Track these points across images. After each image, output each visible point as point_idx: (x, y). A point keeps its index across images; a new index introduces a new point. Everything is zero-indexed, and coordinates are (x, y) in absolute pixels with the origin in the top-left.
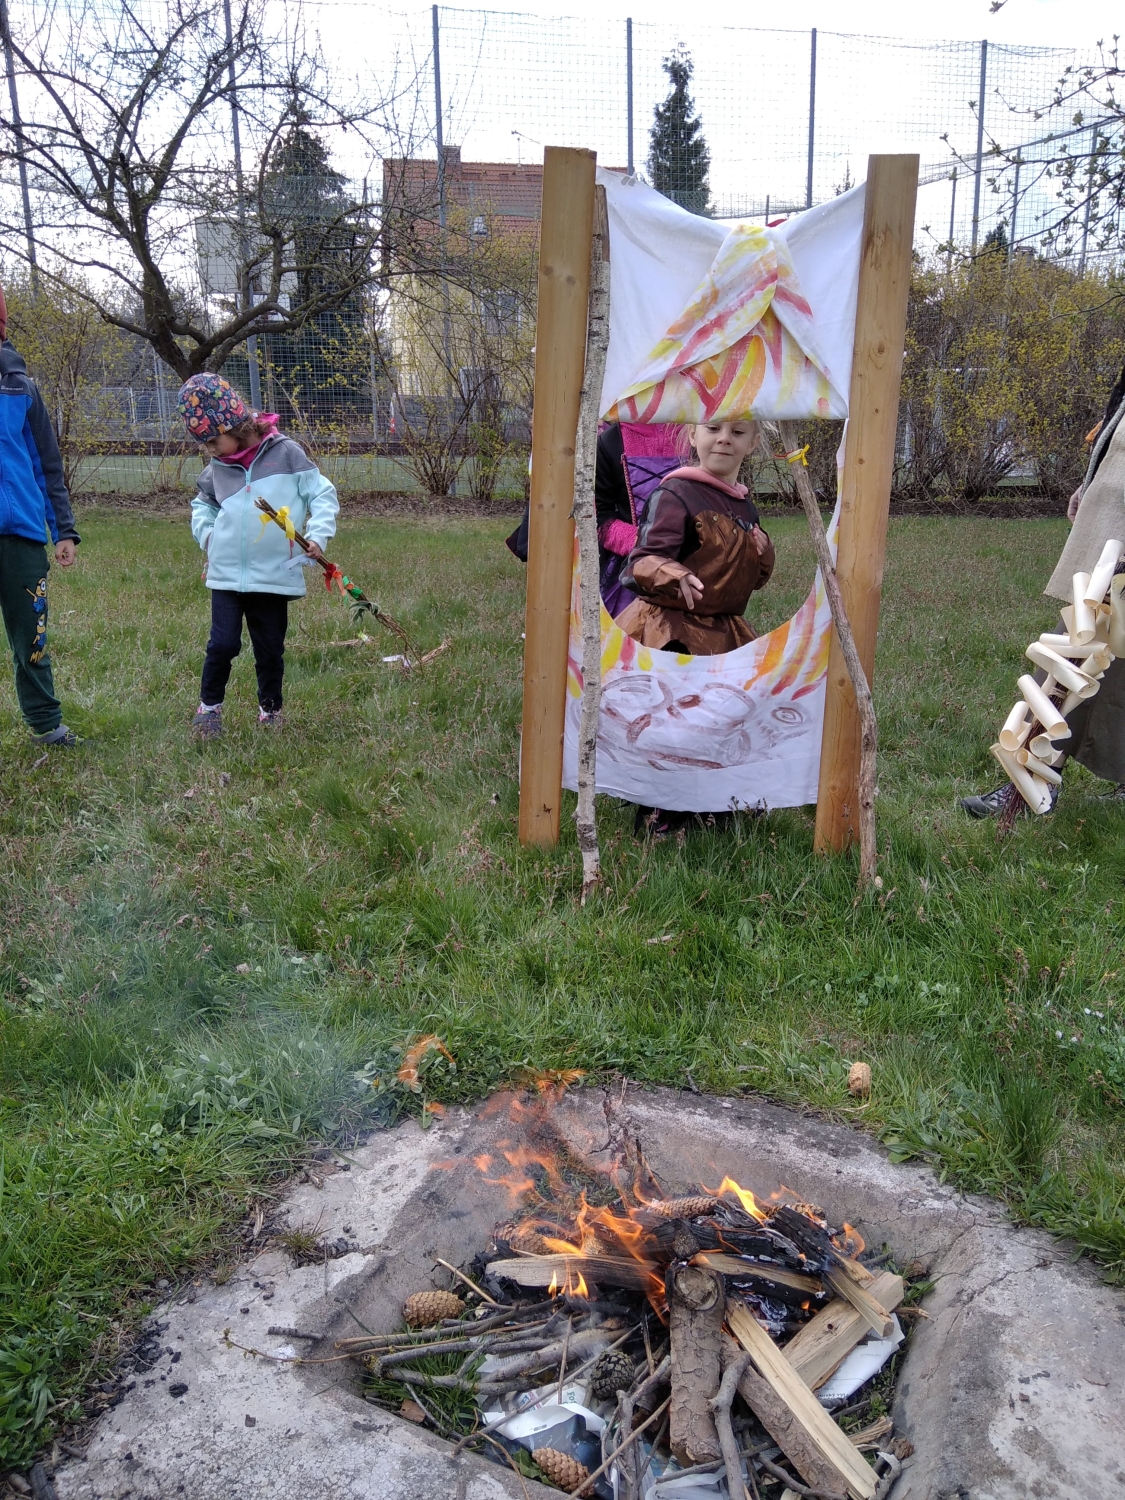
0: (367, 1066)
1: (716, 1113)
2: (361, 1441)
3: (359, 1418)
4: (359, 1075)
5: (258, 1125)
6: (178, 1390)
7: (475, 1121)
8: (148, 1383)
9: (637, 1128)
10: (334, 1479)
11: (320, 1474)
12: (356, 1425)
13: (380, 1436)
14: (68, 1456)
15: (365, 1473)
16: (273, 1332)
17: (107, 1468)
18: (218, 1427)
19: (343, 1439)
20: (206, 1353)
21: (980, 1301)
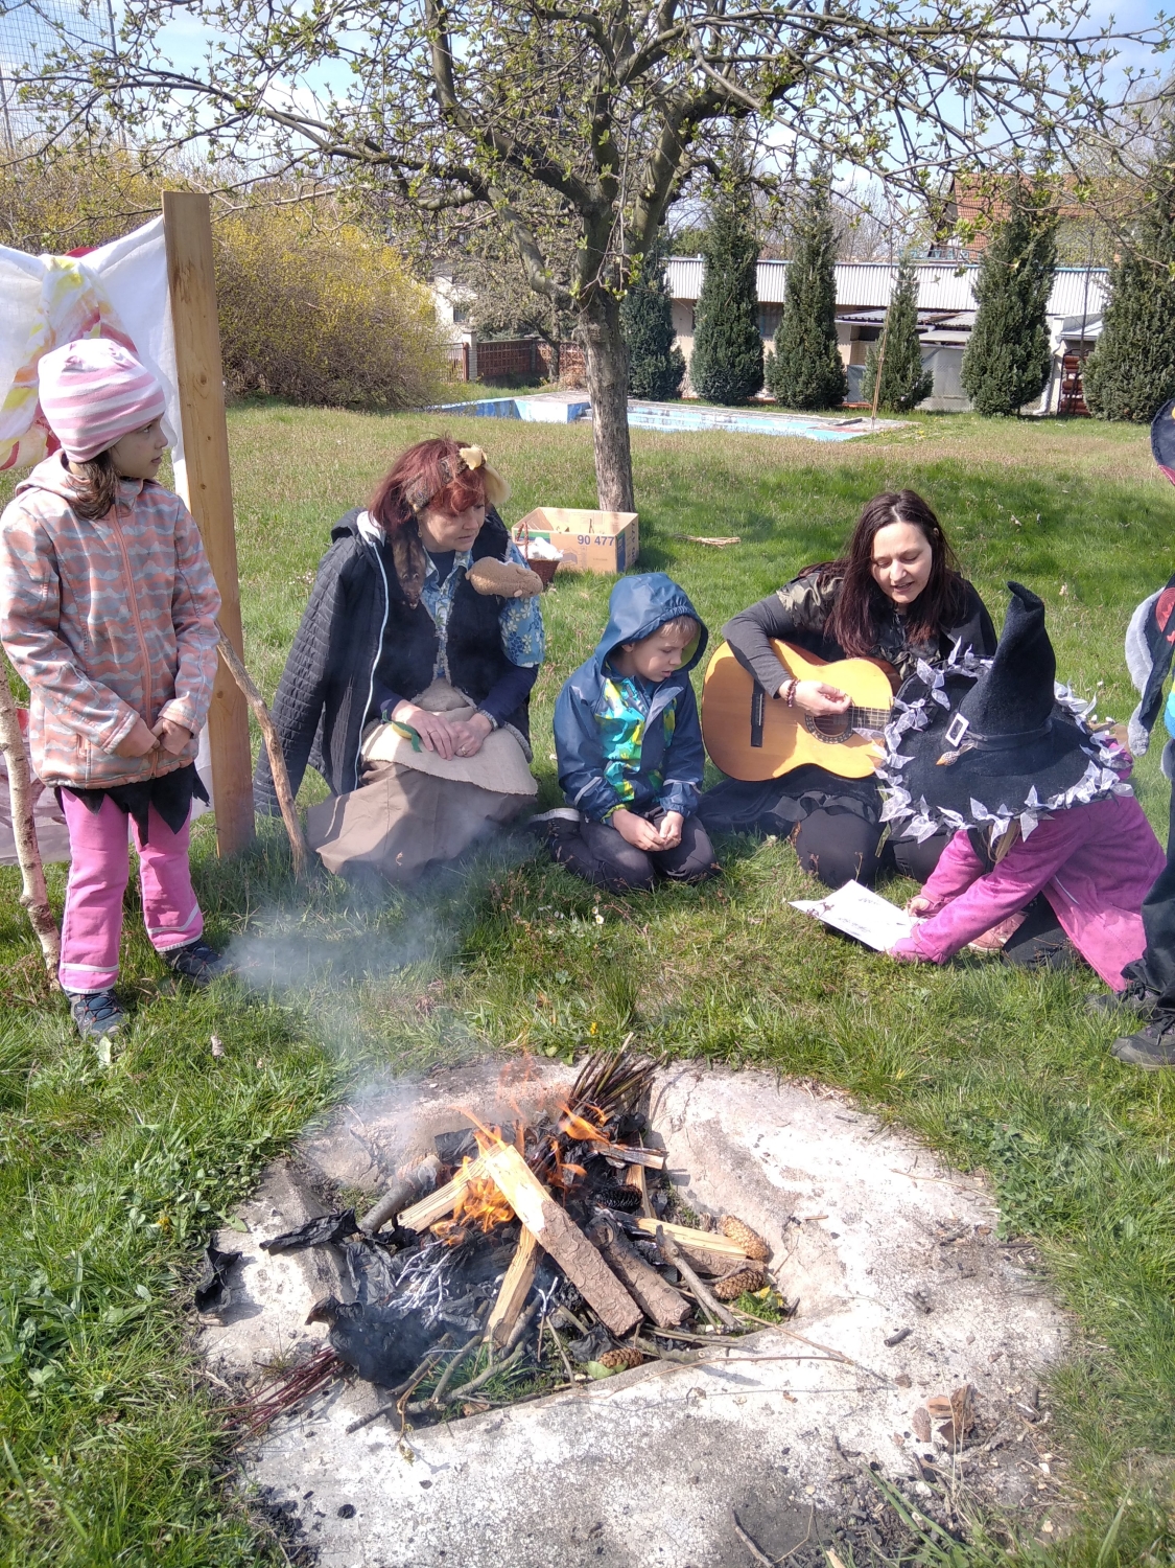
2: (503, 1436)
6: (347, 1511)
8: (317, 1527)
10: (520, 1466)
11: (511, 1472)
15: (532, 1450)
18: (410, 1505)
19: (492, 1445)
20: (325, 1478)
21: (690, 1119)
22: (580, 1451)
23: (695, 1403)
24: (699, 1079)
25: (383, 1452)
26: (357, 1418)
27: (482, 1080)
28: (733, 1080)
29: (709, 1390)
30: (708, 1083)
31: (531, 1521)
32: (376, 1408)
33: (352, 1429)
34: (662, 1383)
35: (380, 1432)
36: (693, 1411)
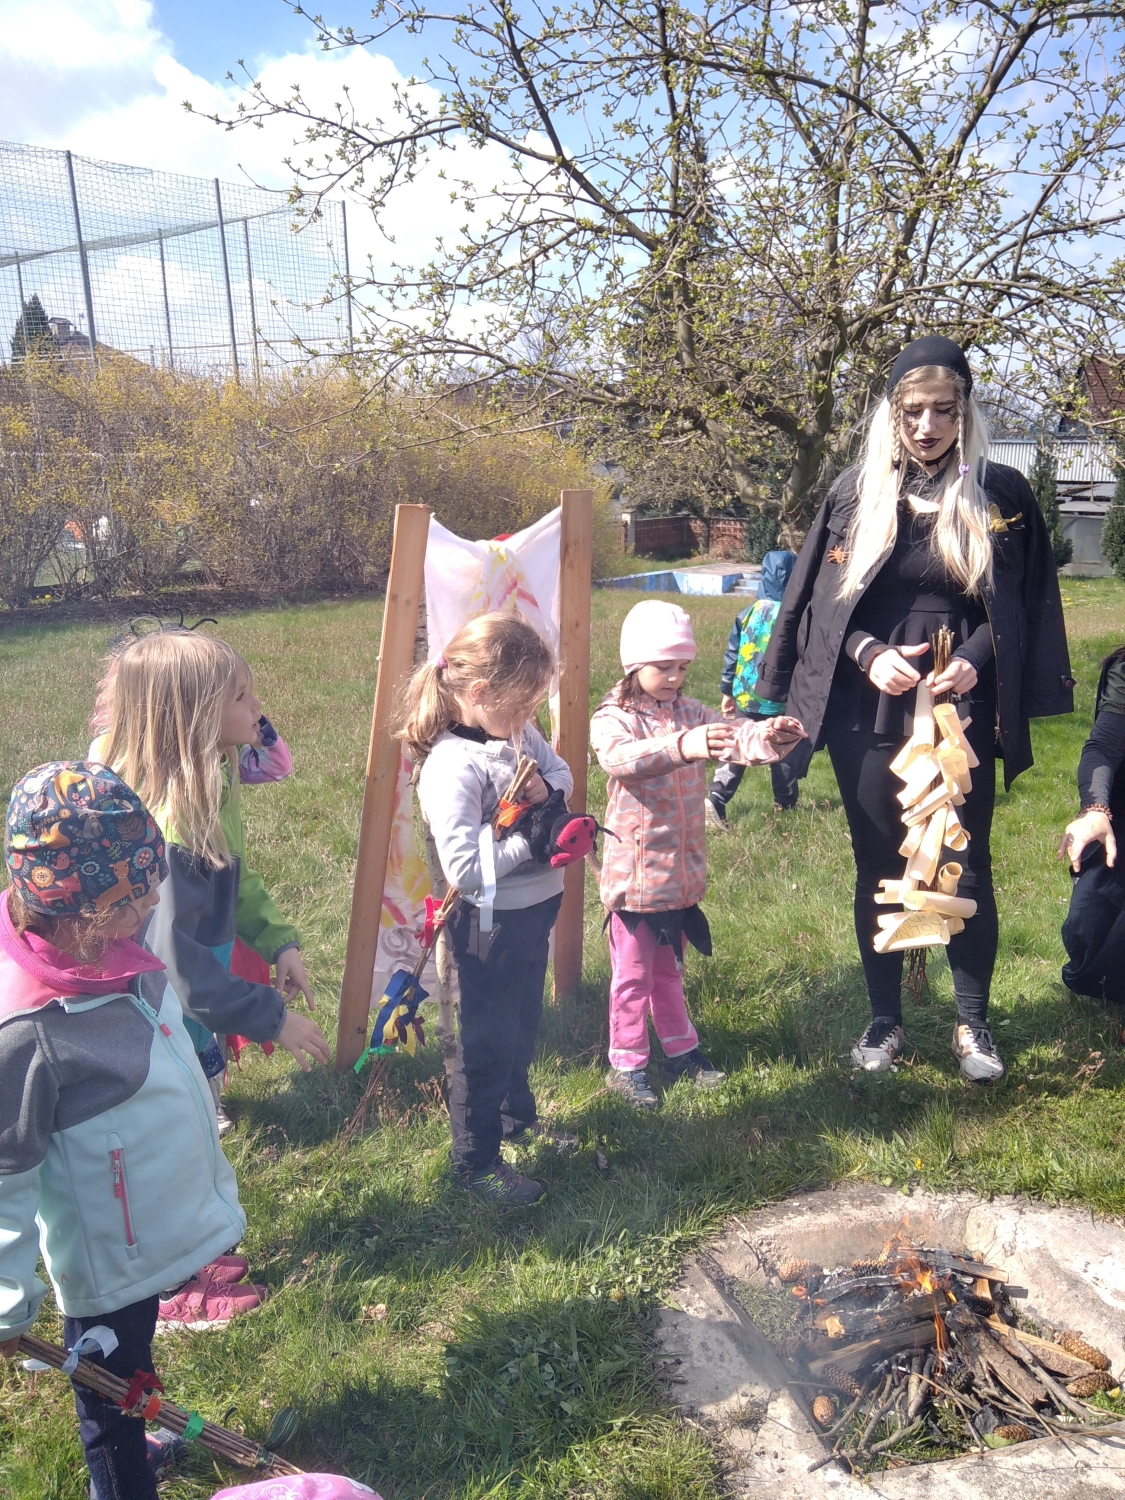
1: (799, 1212)
7: (697, 1290)
21: (1020, 1248)
23: (1083, 1472)
24: (1021, 1212)
25: (842, 1488)
26: (814, 1461)
27: (835, 1202)
28: (1052, 1214)
29: (1093, 1463)
30: (1031, 1216)
32: (825, 1455)
33: (812, 1469)
34: (1051, 1455)
35: (834, 1473)
36: (1083, 1479)
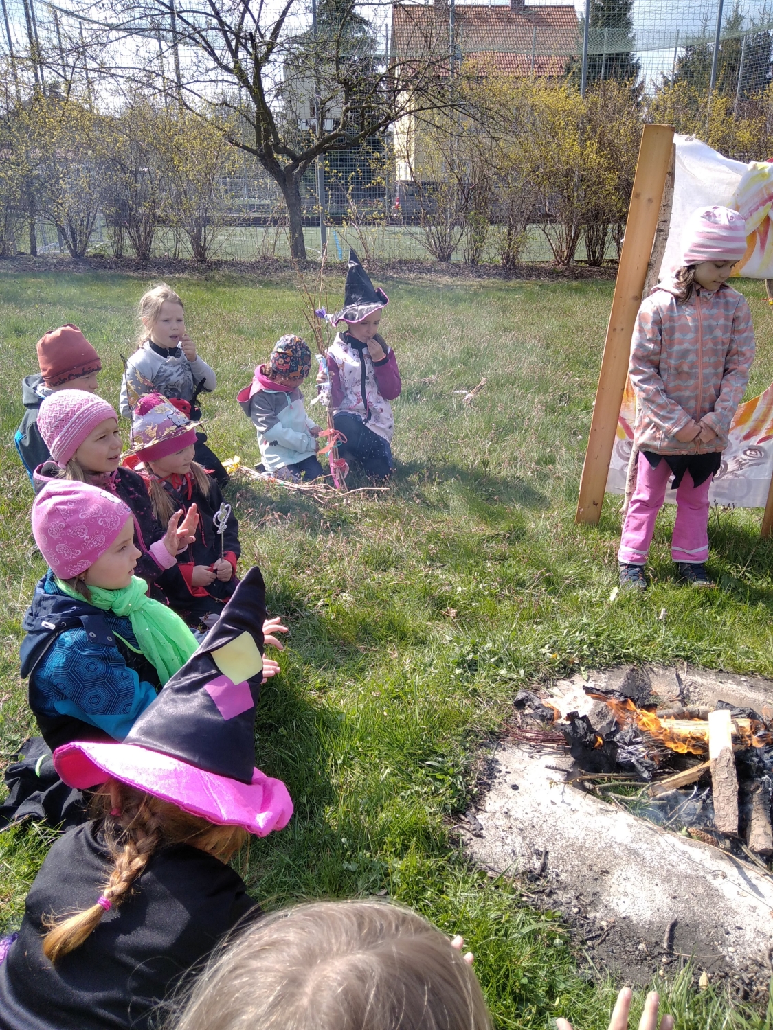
0: (547, 646)
1: (739, 683)
2: (606, 816)
3: (602, 806)
4: (543, 650)
5: (503, 672)
6: (515, 787)
7: (610, 678)
8: (500, 783)
9: (696, 688)
10: (600, 829)
11: (593, 827)
12: (601, 809)
13: (613, 814)
14: (478, 810)
15: (612, 829)
16: (548, 767)
17: (497, 816)
18: (539, 804)
19: (597, 814)
20: (520, 773)
22: (633, 846)
23: (715, 876)
26: (554, 766)
29: (730, 878)
31: (580, 848)
32: (566, 768)
34: (708, 857)
35: (558, 776)
